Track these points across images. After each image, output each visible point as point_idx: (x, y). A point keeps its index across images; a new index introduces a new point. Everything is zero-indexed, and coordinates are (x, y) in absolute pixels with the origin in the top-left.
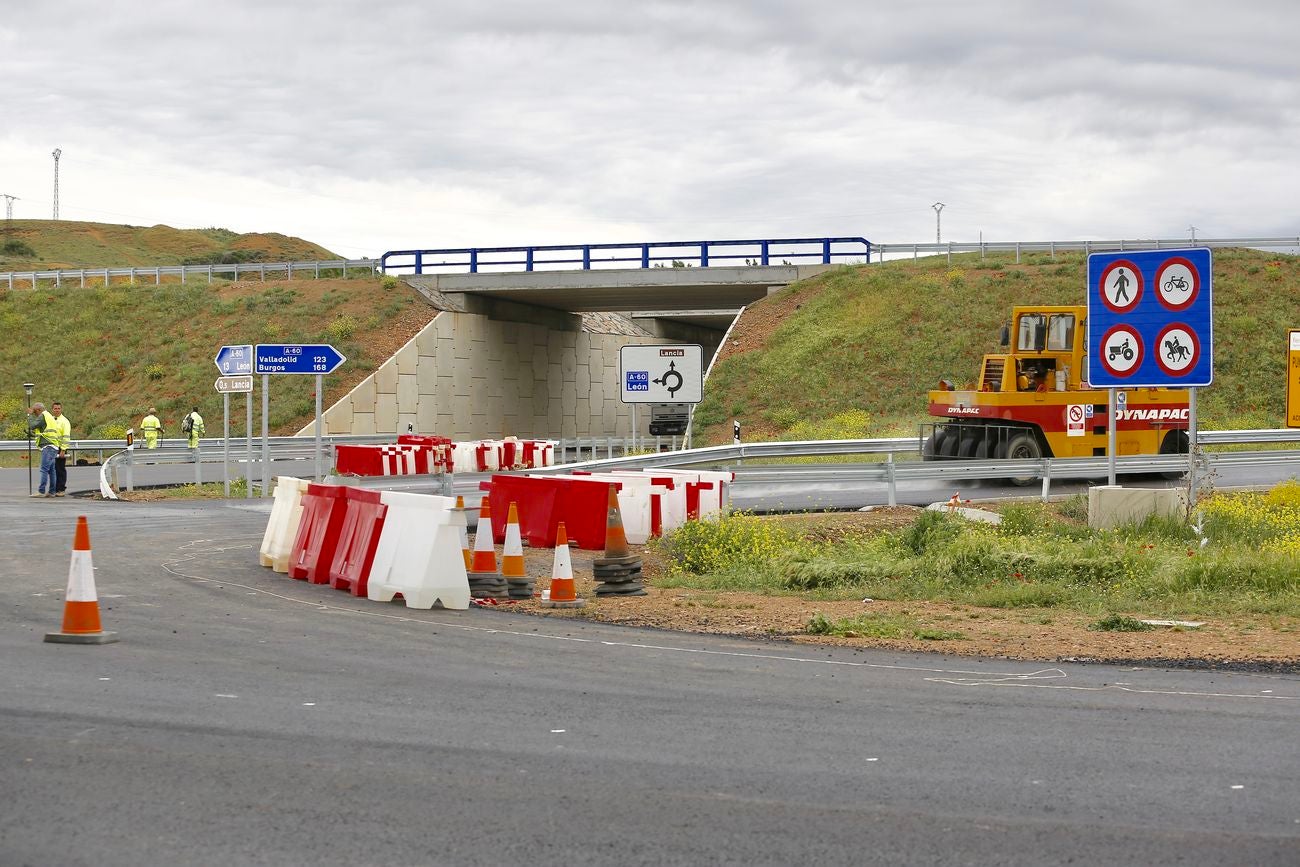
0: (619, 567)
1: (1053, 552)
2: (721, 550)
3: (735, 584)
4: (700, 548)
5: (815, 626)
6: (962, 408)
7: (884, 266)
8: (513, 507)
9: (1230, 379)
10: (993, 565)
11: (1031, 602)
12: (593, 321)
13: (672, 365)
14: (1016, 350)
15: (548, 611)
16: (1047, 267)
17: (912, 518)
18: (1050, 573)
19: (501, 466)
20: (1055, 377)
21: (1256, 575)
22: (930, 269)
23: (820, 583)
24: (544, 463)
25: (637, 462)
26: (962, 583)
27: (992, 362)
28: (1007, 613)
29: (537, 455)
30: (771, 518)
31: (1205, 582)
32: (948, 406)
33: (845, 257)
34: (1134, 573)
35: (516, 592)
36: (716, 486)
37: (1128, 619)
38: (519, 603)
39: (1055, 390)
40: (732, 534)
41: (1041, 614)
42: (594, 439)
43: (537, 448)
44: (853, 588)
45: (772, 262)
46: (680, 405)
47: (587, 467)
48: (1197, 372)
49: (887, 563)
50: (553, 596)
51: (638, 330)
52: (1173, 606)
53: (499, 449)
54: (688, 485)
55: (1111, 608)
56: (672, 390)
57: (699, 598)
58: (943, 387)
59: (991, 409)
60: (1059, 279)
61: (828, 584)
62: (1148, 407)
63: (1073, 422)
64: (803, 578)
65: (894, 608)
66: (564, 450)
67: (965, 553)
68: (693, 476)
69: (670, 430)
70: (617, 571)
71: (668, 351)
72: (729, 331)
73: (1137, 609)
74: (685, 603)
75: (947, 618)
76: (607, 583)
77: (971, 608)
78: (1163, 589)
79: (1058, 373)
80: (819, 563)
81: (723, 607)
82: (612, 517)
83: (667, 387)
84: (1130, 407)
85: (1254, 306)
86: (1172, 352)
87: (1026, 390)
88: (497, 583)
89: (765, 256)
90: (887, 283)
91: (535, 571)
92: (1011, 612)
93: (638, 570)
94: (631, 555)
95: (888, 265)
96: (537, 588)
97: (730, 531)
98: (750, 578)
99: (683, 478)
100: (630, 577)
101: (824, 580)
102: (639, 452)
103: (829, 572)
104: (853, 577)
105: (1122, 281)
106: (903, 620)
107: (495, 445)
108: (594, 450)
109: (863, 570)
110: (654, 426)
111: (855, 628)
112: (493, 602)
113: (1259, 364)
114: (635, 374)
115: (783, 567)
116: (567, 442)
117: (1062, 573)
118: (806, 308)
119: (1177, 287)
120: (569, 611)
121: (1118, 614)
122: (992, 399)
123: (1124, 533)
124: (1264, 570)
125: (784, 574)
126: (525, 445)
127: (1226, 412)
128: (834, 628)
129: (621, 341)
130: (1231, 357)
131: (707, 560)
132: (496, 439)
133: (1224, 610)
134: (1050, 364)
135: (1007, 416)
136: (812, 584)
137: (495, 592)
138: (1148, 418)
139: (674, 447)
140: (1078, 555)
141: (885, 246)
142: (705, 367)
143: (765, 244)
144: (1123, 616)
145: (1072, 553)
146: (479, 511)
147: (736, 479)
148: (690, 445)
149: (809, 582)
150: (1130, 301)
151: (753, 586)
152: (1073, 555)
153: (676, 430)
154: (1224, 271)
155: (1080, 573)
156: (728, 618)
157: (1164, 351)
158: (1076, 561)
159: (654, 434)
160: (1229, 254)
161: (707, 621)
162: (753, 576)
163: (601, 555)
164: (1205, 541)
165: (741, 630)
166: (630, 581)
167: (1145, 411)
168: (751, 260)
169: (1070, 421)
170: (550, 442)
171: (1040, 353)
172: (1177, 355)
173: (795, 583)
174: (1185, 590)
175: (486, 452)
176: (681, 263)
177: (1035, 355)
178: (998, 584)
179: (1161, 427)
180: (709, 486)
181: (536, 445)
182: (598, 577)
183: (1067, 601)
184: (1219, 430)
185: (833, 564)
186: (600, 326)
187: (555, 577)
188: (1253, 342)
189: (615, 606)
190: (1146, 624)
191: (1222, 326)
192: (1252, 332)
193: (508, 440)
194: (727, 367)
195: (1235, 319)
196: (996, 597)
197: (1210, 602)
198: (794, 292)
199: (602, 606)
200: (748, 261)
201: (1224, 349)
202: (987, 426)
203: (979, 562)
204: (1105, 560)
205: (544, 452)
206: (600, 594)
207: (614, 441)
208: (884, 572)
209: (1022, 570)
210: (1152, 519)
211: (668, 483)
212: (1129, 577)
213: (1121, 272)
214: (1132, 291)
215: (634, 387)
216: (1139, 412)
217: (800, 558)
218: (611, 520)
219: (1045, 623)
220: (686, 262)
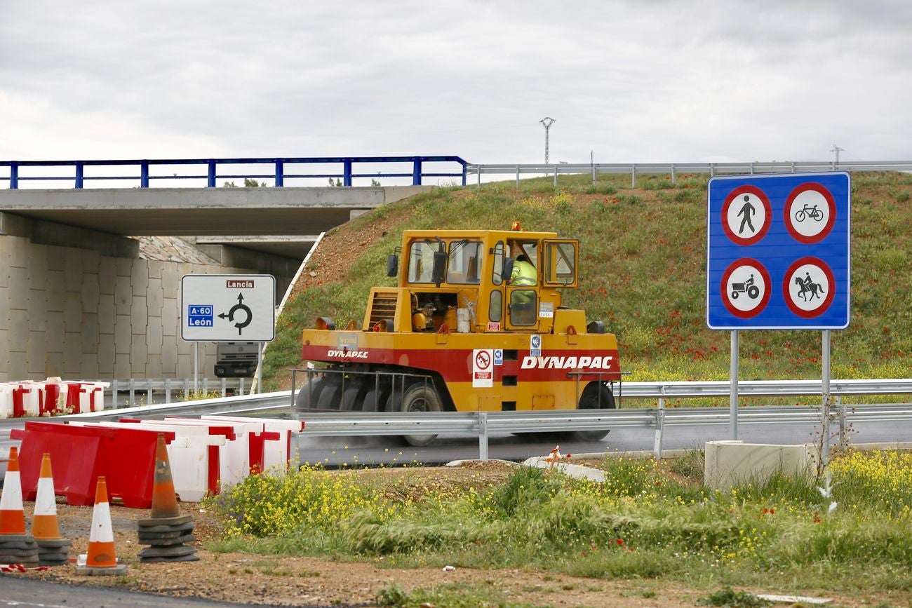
0: (168, 528)
1: (660, 515)
2: (285, 509)
3: (300, 549)
4: (261, 507)
5: (386, 597)
6: (345, 351)
7: (481, 188)
8: (46, 460)
9: (874, 320)
10: (591, 529)
11: (633, 572)
12: (152, 246)
13: (241, 297)
14: (406, 282)
15: (84, 579)
16: (666, 192)
17: (505, 475)
18: (655, 539)
19: (42, 411)
20: (456, 315)
21: (893, 546)
22: (534, 192)
23: (396, 548)
24: (93, 409)
25: (196, 408)
26: (556, 550)
27: (380, 297)
28: (606, 584)
29: (84, 399)
30: (343, 473)
31: (833, 553)
32: (327, 348)
33: (438, 177)
34: (752, 541)
35: (48, 557)
36: (284, 437)
37: (743, 593)
38: (51, 570)
39: (456, 331)
40: (298, 492)
41: (644, 587)
42: (150, 381)
43: (84, 391)
44: (433, 554)
45: (356, 182)
46: (250, 343)
47: (139, 413)
48: (830, 312)
49: (472, 526)
50: (89, 561)
51: (203, 258)
52: (795, 579)
53: (40, 392)
54: (252, 435)
55: (725, 580)
56: (240, 326)
57: (258, 565)
58: (321, 324)
59: (384, 352)
60: (679, 205)
61: (405, 549)
62: (566, 354)
63: (478, 370)
64: (376, 541)
65: (477, 577)
66: (115, 394)
67: (560, 515)
68: (256, 425)
69: (238, 371)
70: (165, 533)
71: (236, 282)
72: (306, 260)
73: (754, 582)
74: (242, 569)
75: (538, 589)
76: (154, 547)
77: (564, 578)
78: (785, 559)
79: (460, 311)
80: (396, 525)
81: (284, 574)
82: (161, 471)
83: (234, 323)
84: (545, 353)
85: (903, 237)
86: (804, 290)
87: (423, 331)
88: (25, 546)
89: (348, 175)
90: (485, 208)
91: (71, 533)
92: (610, 584)
93: (189, 532)
94: (182, 515)
95: (487, 188)
96: (73, 552)
97: (297, 487)
98: (317, 542)
99: (245, 426)
100: (180, 540)
101: (401, 544)
102: (201, 396)
103: (406, 535)
104: (432, 541)
105: (747, 209)
106: (487, 590)
107: (35, 387)
108: (150, 394)
109: (445, 533)
110: (220, 367)
111: (432, 600)
112: (21, 570)
113: (908, 303)
114: (198, 308)
115: (354, 530)
116: (119, 385)
117: (669, 540)
118: (393, 235)
119: (810, 216)
120: (107, 578)
121: (731, 587)
122: (383, 341)
123: (742, 495)
124: (902, 540)
125: (355, 537)
126: (70, 387)
127: (869, 359)
128: (408, 600)
129: (182, 270)
130: (875, 295)
131: (270, 520)
132: (37, 380)
133: (854, 585)
134: (450, 300)
135: (404, 361)
136: (387, 548)
137: (22, 557)
138: (565, 367)
139: (241, 391)
140: (688, 519)
141: (483, 166)
142: (278, 301)
143: (348, 162)
144: (737, 590)
145: (682, 517)
146: (7, 463)
147: (306, 428)
148: (259, 390)
149: (383, 547)
150: (757, 231)
151: (320, 551)
152: (682, 519)
153: (245, 371)
154: (869, 198)
155: (691, 539)
156: (290, 588)
157: (794, 288)
158: (686, 526)
159: (220, 376)
160: (875, 179)
161: (264, 591)
162: (321, 539)
163: (146, 515)
164: (833, 505)
165: (303, 602)
166: (180, 545)
167: (563, 358)
168: (335, 180)
169: (475, 369)
170: (99, 384)
171: (438, 286)
172: (809, 294)
173: (367, 548)
174: (810, 562)
175: (24, 395)
176: (254, 182)
177: (432, 289)
178: (596, 552)
179: (580, 377)
180: (275, 436)
181: (83, 387)
182: (143, 538)
183: (673, 572)
184: (860, 378)
185: (411, 526)
186: (159, 253)
187: (93, 539)
188: (902, 279)
189: (164, 573)
190: (763, 600)
191: (865, 260)
192: (901, 267)
193: (50, 381)
194: (303, 301)
195: (881, 253)
196: (594, 566)
197: (839, 576)
198: (380, 216)
199: (147, 573)
200: (331, 181)
201: (867, 286)
202: (377, 373)
203: (575, 525)
204: (719, 525)
205: (92, 396)
206: (145, 558)
207: (173, 384)
208: (468, 536)
209: (622, 535)
210: (777, 479)
211: (228, 433)
212: (746, 544)
213: (747, 199)
214: (759, 219)
215: (197, 322)
216: (555, 359)
217: (374, 519)
218: (159, 475)
219: (648, 596)
220: (260, 181)
